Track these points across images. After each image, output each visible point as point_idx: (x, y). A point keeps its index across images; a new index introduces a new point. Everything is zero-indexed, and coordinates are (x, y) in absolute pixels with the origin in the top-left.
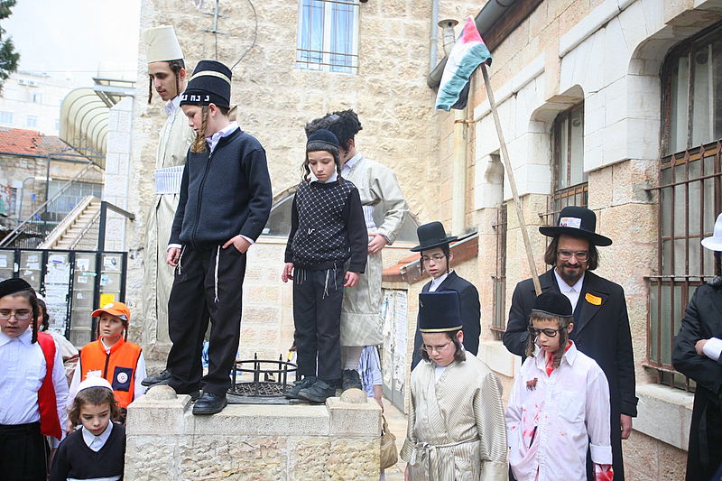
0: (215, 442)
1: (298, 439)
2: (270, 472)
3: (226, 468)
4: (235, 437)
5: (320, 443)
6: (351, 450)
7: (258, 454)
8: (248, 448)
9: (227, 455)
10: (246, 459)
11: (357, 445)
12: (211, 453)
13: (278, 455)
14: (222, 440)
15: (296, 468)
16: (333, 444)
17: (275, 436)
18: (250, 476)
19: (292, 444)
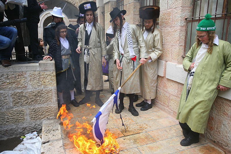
0: (3, 75)
1: (30, 72)
2: (22, 82)
3: (8, 82)
4: (9, 73)
5: (36, 73)
6: (47, 74)
7: (18, 77)
8: (14, 76)
9: (7, 78)
10: (14, 79)
11: (48, 73)
12: (2, 78)
13: (24, 77)
14: (5, 74)
15: (30, 80)
16: (41, 73)
17: (22, 72)
18: (16, 83)
19: (28, 74)
